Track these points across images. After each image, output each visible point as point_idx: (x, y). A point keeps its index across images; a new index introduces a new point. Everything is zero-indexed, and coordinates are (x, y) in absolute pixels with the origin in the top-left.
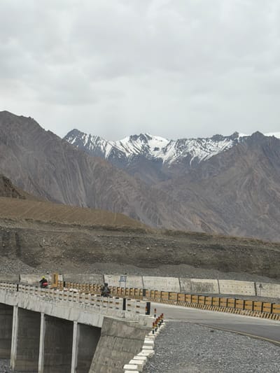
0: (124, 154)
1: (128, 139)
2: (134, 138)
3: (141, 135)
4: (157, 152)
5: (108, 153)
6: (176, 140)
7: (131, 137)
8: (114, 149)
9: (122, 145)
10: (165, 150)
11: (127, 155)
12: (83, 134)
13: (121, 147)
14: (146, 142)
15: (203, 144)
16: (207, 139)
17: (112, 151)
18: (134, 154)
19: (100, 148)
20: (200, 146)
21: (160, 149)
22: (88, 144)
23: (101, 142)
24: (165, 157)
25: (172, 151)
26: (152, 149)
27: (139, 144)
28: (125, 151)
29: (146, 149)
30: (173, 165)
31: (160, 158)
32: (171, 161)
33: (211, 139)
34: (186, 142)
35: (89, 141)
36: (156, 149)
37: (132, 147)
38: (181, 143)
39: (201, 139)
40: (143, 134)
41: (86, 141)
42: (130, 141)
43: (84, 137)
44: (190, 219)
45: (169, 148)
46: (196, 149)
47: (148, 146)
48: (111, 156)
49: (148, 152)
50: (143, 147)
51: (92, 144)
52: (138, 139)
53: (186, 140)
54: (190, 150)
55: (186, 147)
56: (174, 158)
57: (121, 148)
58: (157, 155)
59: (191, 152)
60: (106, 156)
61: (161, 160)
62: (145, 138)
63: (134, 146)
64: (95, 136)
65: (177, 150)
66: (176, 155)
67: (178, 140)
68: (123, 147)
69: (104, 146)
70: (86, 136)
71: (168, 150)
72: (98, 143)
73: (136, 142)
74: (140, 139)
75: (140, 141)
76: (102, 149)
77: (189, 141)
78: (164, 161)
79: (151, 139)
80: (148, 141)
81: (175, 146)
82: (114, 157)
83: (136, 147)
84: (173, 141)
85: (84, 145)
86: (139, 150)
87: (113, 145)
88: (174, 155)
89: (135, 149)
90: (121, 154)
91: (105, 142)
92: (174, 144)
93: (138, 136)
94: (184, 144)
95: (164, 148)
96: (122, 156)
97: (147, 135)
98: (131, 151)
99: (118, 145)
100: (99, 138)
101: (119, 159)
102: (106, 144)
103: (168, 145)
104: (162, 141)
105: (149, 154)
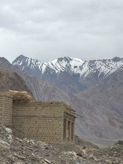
0: (55, 71)
1: (56, 60)
2: (60, 60)
4: (76, 69)
5: (43, 70)
6: (89, 61)
7: (58, 59)
8: (48, 68)
9: (52, 64)
10: (81, 68)
11: (57, 71)
12: (26, 58)
13: (52, 66)
14: (68, 62)
15: (107, 63)
16: (109, 60)
17: (46, 69)
18: (61, 71)
19: (38, 67)
20: (104, 65)
21: (78, 67)
22: (30, 65)
23: (39, 63)
24: (81, 73)
25: (86, 68)
26: (72, 67)
27: (64, 64)
28: (55, 69)
30: (87, 78)
31: (78, 73)
32: (86, 75)
33: (112, 60)
34: (95, 62)
36: (75, 67)
37: (59, 66)
38: (92, 63)
39: (105, 60)
40: (67, 57)
41: (29, 63)
42: (58, 62)
45: (84, 66)
46: (102, 67)
48: (46, 72)
49: (70, 69)
50: (67, 66)
51: (33, 64)
52: (63, 60)
53: (95, 61)
54: (98, 68)
55: (95, 66)
56: (88, 73)
58: (76, 71)
59: (99, 69)
60: (42, 73)
62: (68, 60)
63: (61, 65)
64: (35, 59)
65: (90, 68)
66: (89, 71)
67: (90, 61)
68: (54, 66)
69: (41, 66)
70: (29, 60)
71: (83, 68)
72: (37, 64)
73: (62, 63)
74: (64, 60)
75: (64, 62)
76: (40, 68)
77: (97, 62)
78: (81, 75)
79: (72, 60)
80: (70, 62)
81: (88, 65)
82: (48, 73)
83: (62, 66)
84: (86, 61)
85: (28, 66)
86: (64, 68)
87: (47, 65)
88: (87, 71)
89: (62, 67)
90: (52, 71)
91: (41, 64)
92: (87, 64)
93: (63, 59)
94: (94, 64)
95: (81, 66)
96: (53, 73)
97: (69, 58)
98: (59, 68)
99: (50, 65)
100: (37, 60)
101: (52, 75)
102: (42, 65)
103: (83, 64)
104: (79, 61)
105: (71, 71)
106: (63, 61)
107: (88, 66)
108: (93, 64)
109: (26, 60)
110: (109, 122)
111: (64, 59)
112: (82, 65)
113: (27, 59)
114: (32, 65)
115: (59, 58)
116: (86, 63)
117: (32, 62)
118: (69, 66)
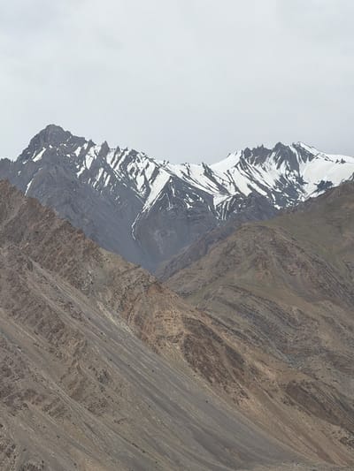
0: (210, 198)
1: (235, 159)
2: (255, 156)
3: (279, 146)
5: (153, 197)
7: (247, 153)
8: (178, 186)
9: (208, 173)
11: (218, 199)
12: (81, 141)
13: (204, 180)
14: (294, 166)
17: (166, 188)
19: (133, 182)
22: (91, 173)
23: (141, 166)
26: (310, 188)
27: (270, 174)
28: (214, 191)
29: (289, 188)
35: (100, 162)
36: (324, 186)
41: (88, 162)
42: (242, 164)
43: (84, 153)
47: (300, 180)
48: (161, 203)
49: (294, 195)
50: (282, 181)
51: (108, 170)
52: (271, 159)
57: (202, 182)
60: (147, 205)
62: (290, 156)
63: (251, 178)
64: (122, 148)
68: (214, 180)
69: (149, 177)
70: (92, 149)
72: (129, 168)
73: (260, 169)
74: (275, 159)
75: (275, 166)
76: (139, 187)
79: (311, 157)
80: (302, 165)
82: (170, 207)
83: (257, 183)
85: (78, 174)
86: (265, 189)
87: (180, 176)
89: (254, 186)
90: (195, 198)
91: (152, 167)
93: (271, 152)
96: (196, 204)
97: (298, 148)
98: (237, 189)
99: (198, 176)
100: (134, 153)
101: (187, 212)
102: (156, 173)
104: (343, 162)
105: (297, 202)
106: (266, 164)
109: (77, 152)
111: (274, 154)
113: (86, 146)
114: (101, 170)
115: (247, 149)
117: (109, 161)
118: (292, 184)
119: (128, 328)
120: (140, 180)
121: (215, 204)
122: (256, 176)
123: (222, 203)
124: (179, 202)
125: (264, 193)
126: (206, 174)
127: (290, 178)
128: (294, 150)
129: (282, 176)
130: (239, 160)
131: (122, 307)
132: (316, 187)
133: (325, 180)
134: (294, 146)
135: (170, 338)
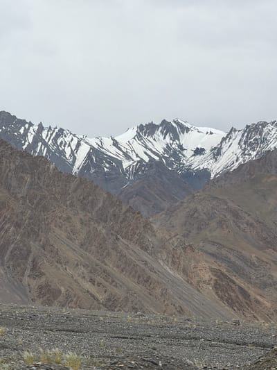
0: (120, 163)
1: (132, 132)
2: (147, 130)
3: (164, 122)
4: (199, 157)
5: (80, 162)
6: (244, 127)
7: (141, 128)
8: (96, 155)
9: (116, 144)
10: (217, 152)
11: (126, 164)
12: (23, 122)
14: (176, 137)
17: (89, 156)
18: (142, 161)
19: (63, 152)
21: (208, 151)
22: (33, 146)
23: (68, 139)
24: (216, 167)
25: (232, 151)
26: (188, 153)
27: (160, 143)
28: (122, 158)
29: (175, 154)
31: (205, 170)
34: (265, 130)
35: (38, 138)
36: (199, 152)
37: (140, 150)
38: (253, 133)
41: (30, 138)
42: (139, 137)
43: (26, 131)
44: (175, 263)
45: (225, 146)
47: (181, 147)
48: (85, 168)
49: (178, 159)
50: (168, 147)
51: (45, 144)
52: (158, 132)
53: (264, 124)
55: (264, 141)
57: (112, 151)
58: (198, 163)
60: (75, 170)
61: (206, 172)
62: (172, 129)
63: (146, 147)
64: (53, 127)
65: (245, 149)
66: (241, 159)
67: (248, 127)
68: (120, 149)
69: (74, 148)
70: (31, 129)
71: (223, 150)
72: (59, 142)
73: (151, 140)
74: (162, 132)
75: (162, 137)
76: (67, 156)
77: (270, 127)
78: (212, 176)
79: (188, 130)
80: (181, 136)
81: (240, 140)
82: (93, 170)
83: (150, 150)
84: (235, 131)
85: (24, 147)
86: (157, 155)
87: (96, 147)
88: (237, 161)
89: (149, 152)
90: (110, 163)
91: (75, 140)
92: (239, 138)
93: (158, 127)
94: (261, 135)
95: (215, 148)
96: (111, 168)
97: (178, 123)
98: (137, 156)
99: (108, 144)
100: (61, 130)
101: (105, 174)
102: (78, 145)
103: (224, 139)
104: (211, 133)
105: (180, 164)
106: (155, 136)
107: (239, 144)
108: (258, 137)
109: (22, 131)
110: (217, 286)
111: (160, 128)
112: (221, 143)
113: (27, 126)
114: (40, 144)
115: (141, 125)
116: (234, 135)
117: (44, 137)
118: (175, 151)
119: (180, 276)
120: (68, 151)
121: (124, 167)
122: (150, 145)
123: (130, 166)
124: (98, 166)
125: (157, 158)
126: (114, 145)
127: (173, 146)
128: (175, 125)
129: (167, 145)
130: (136, 133)
131: (174, 263)
132: (193, 153)
133: (199, 147)
134: (175, 122)
135: (205, 282)
